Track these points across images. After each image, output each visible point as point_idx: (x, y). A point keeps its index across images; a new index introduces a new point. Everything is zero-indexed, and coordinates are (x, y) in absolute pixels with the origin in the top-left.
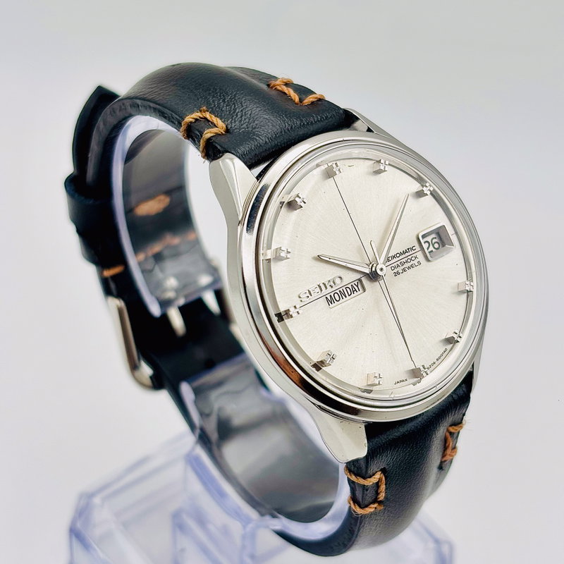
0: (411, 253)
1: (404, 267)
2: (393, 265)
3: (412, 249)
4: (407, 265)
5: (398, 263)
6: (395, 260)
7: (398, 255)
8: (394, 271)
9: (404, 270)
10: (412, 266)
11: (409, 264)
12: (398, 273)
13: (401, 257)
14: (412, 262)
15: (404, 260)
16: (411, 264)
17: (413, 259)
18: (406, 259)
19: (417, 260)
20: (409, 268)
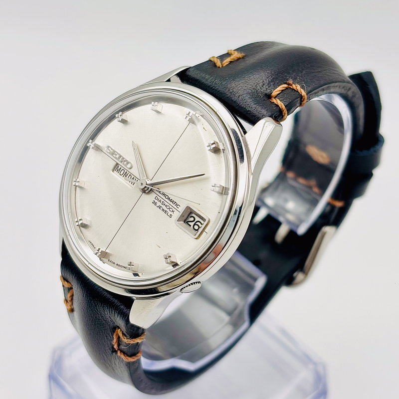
0: (174, 206)
1: (162, 206)
2: (159, 197)
3: (177, 205)
4: (164, 207)
5: (162, 200)
6: (163, 197)
7: (167, 197)
8: (155, 200)
9: (160, 207)
10: (166, 212)
11: (165, 209)
12: (155, 204)
13: (166, 200)
14: (168, 210)
15: (166, 204)
16: (166, 209)
17: (171, 209)
18: (168, 205)
19: (172, 213)
20: (163, 210)
